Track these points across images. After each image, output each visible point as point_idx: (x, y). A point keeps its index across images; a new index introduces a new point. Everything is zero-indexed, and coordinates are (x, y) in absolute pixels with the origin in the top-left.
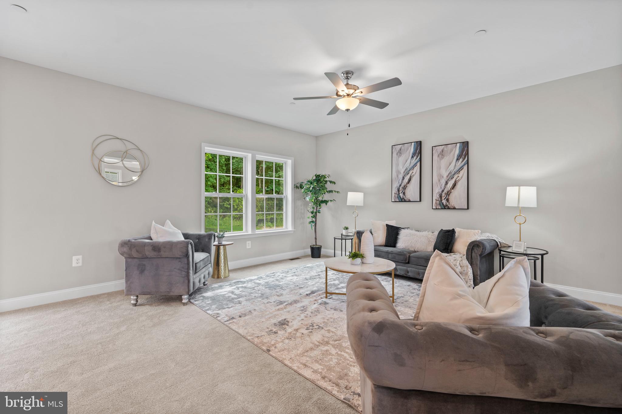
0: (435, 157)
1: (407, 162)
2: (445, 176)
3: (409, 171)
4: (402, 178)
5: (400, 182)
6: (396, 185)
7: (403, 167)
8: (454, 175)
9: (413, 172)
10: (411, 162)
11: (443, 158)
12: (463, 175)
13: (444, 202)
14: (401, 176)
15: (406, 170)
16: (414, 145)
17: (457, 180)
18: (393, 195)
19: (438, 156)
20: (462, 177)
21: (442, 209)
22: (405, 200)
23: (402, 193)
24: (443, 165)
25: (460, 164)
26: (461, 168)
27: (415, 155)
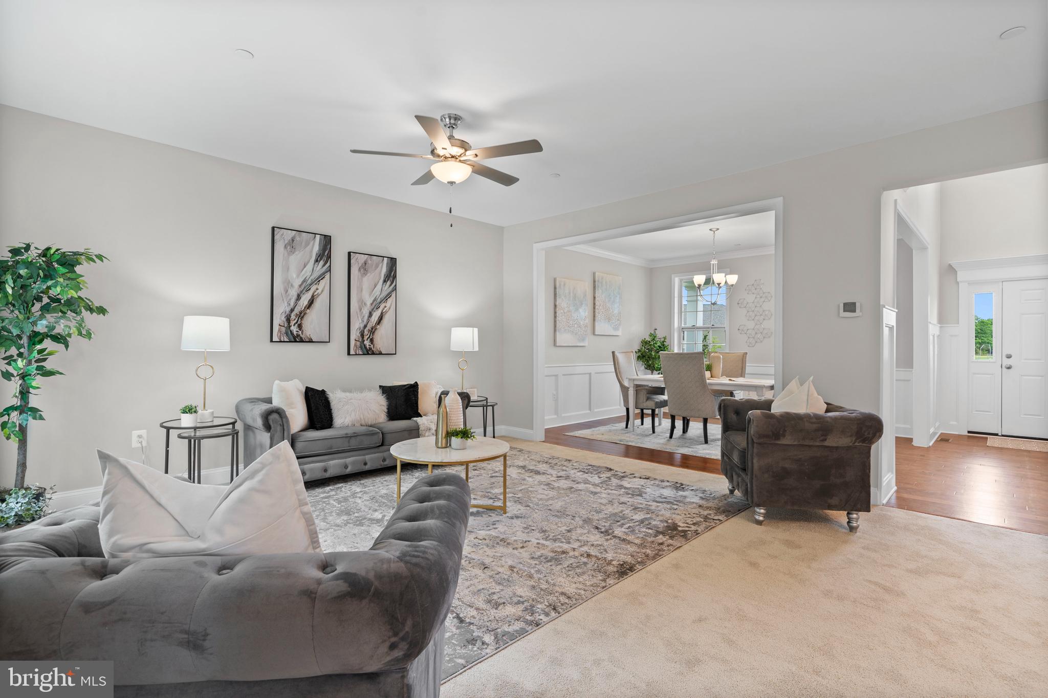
0: (354, 270)
1: (307, 267)
2: (369, 304)
3: (311, 285)
4: (295, 297)
5: (292, 304)
6: (281, 310)
7: (298, 276)
8: (380, 303)
9: (317, 289)
10: (315, 269)
11: (366, 275)
12: (391, 306)
13: (367, 343)
14: (293, 293)
15: (304, 281)
16: (321, 241)
17: (384, 311)
18: (276, 328)
19: (359, 270)
20: (390, 308)
21: (363, 354)
22: (301, 338)
23: (294, 325)
24: (364, 287)
25: (387, 288)
26: (389, 296)
27: (321, 260)
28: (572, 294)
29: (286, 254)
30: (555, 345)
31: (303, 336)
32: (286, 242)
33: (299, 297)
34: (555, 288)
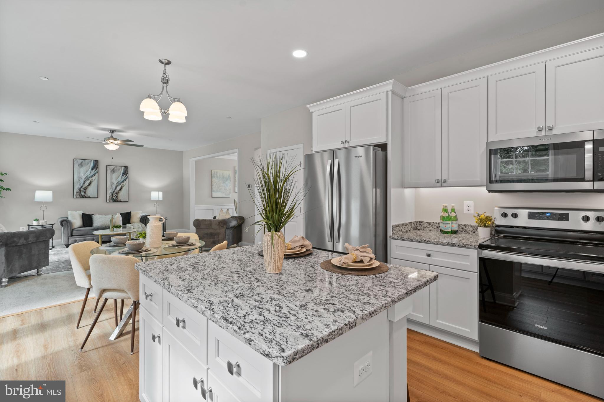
0: (109, 172)
1: (88, 172)
2: (115, 183)
3: (89, 178)
4: (83, 182)
5: (82, 184)
6: (77, 187)
7: (84, 175)
8: (120, 183)
9: (92, 179)
10: (91, 172)
11: (114, 173)
12: (126, 184)
13: (115, 198)
14: (82, 181)
15: (87, 177)
16: (93, 162)
17: (123, 186)
18: (75, 193)
19: (111, 171)
20: (125, 185)
21: (113, 202)
22: (85, 196)
23: (83, 192)
24: (113, 178)
25: (124, 178)
26: (125, 180)
27: (94, 169)
28: (221, 176)
29: (79, 168)
30: (212, 197)
31: (86, 196)
32: (79, 164)
33: (84, 182)
34: (212, 174)
